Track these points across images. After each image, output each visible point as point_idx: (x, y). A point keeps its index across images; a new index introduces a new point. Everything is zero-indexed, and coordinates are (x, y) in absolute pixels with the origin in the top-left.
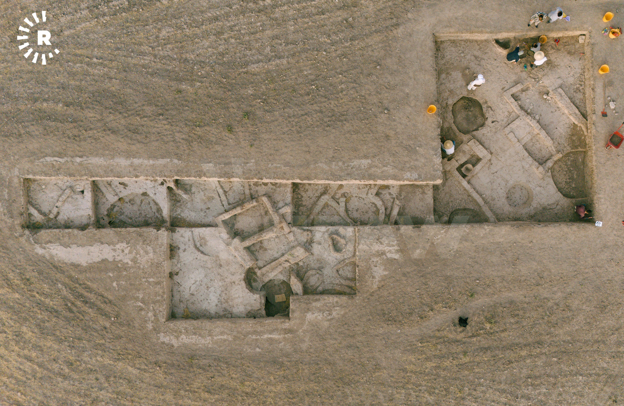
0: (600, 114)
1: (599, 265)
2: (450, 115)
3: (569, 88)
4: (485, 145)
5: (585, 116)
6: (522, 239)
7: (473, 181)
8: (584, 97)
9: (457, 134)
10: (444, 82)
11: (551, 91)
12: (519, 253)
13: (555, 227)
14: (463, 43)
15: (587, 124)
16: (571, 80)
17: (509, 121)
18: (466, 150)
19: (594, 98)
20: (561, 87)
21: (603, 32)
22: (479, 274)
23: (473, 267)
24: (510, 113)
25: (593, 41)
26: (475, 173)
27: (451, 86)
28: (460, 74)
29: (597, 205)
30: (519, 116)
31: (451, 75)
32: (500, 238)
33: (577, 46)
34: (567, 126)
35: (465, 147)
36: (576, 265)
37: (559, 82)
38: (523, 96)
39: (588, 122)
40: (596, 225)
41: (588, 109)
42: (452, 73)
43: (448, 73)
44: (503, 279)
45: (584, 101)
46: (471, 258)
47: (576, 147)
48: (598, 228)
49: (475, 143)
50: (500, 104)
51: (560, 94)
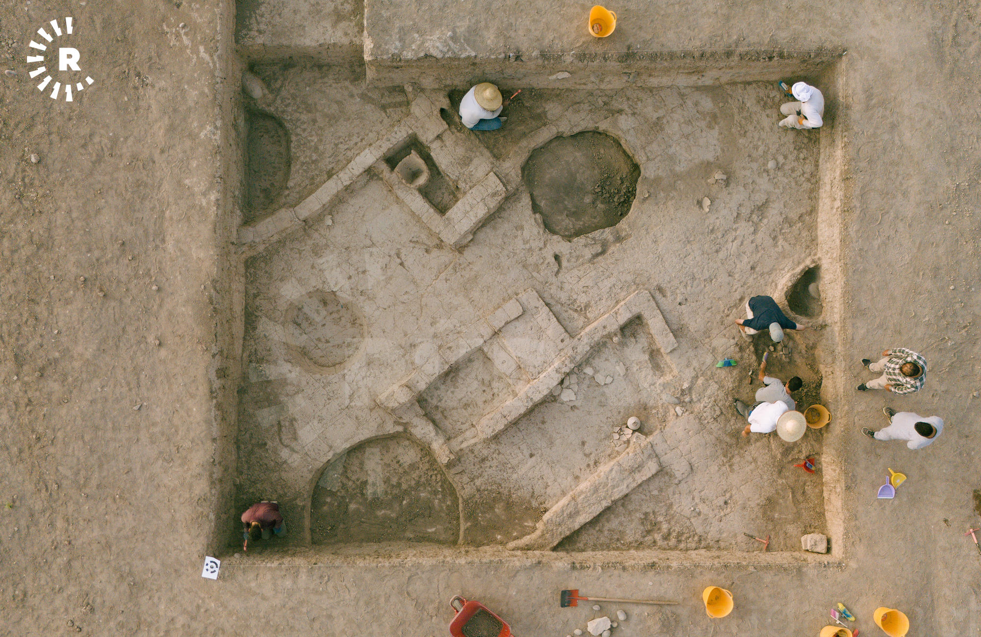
0: (571, 586)
1: (76, 564)
2: (582, 121)
3: (657, 500)
4: (488, 230)
5: (567, 543)
6: (171, 314)
7: (375, 190)
8: (629, 546)
9: (524, 143)
10: (689, 103)
11: (650, 439)
12: (127, 301)
13: (208, 422)
14: (808, 168)
15: (541, 547)
16: (683, 505)
17: (557, 308)
18: (472, 168)
19: (624, 569)
20: (662, 471)
21: (841, 607)
22: (58, 166)
23: (84, 146)
24: (583, 310)
25: (811, 572)
26: (401, 193)
27: (675, 126)
28: (710, 157)
29: (275, 564)
30: (572, 337)
31: (710, 127)
32: (178, 241)
33: (791, 529)
34: (538, 489)
35: (481, 165)
36: (80, 488)
37: (679, 468)
38: (636, 352)
39: (548, 553)
40: (209, 559)
41: (589, 554)
42: (715, 132)
43: (714, 117)
44: (43, 245)
45: (617, 543)
46: (114, 141)
47: (471, 515)
48: (198, 566)
49: (494, 194)
50: (613, 280)
51: (639, 468)
